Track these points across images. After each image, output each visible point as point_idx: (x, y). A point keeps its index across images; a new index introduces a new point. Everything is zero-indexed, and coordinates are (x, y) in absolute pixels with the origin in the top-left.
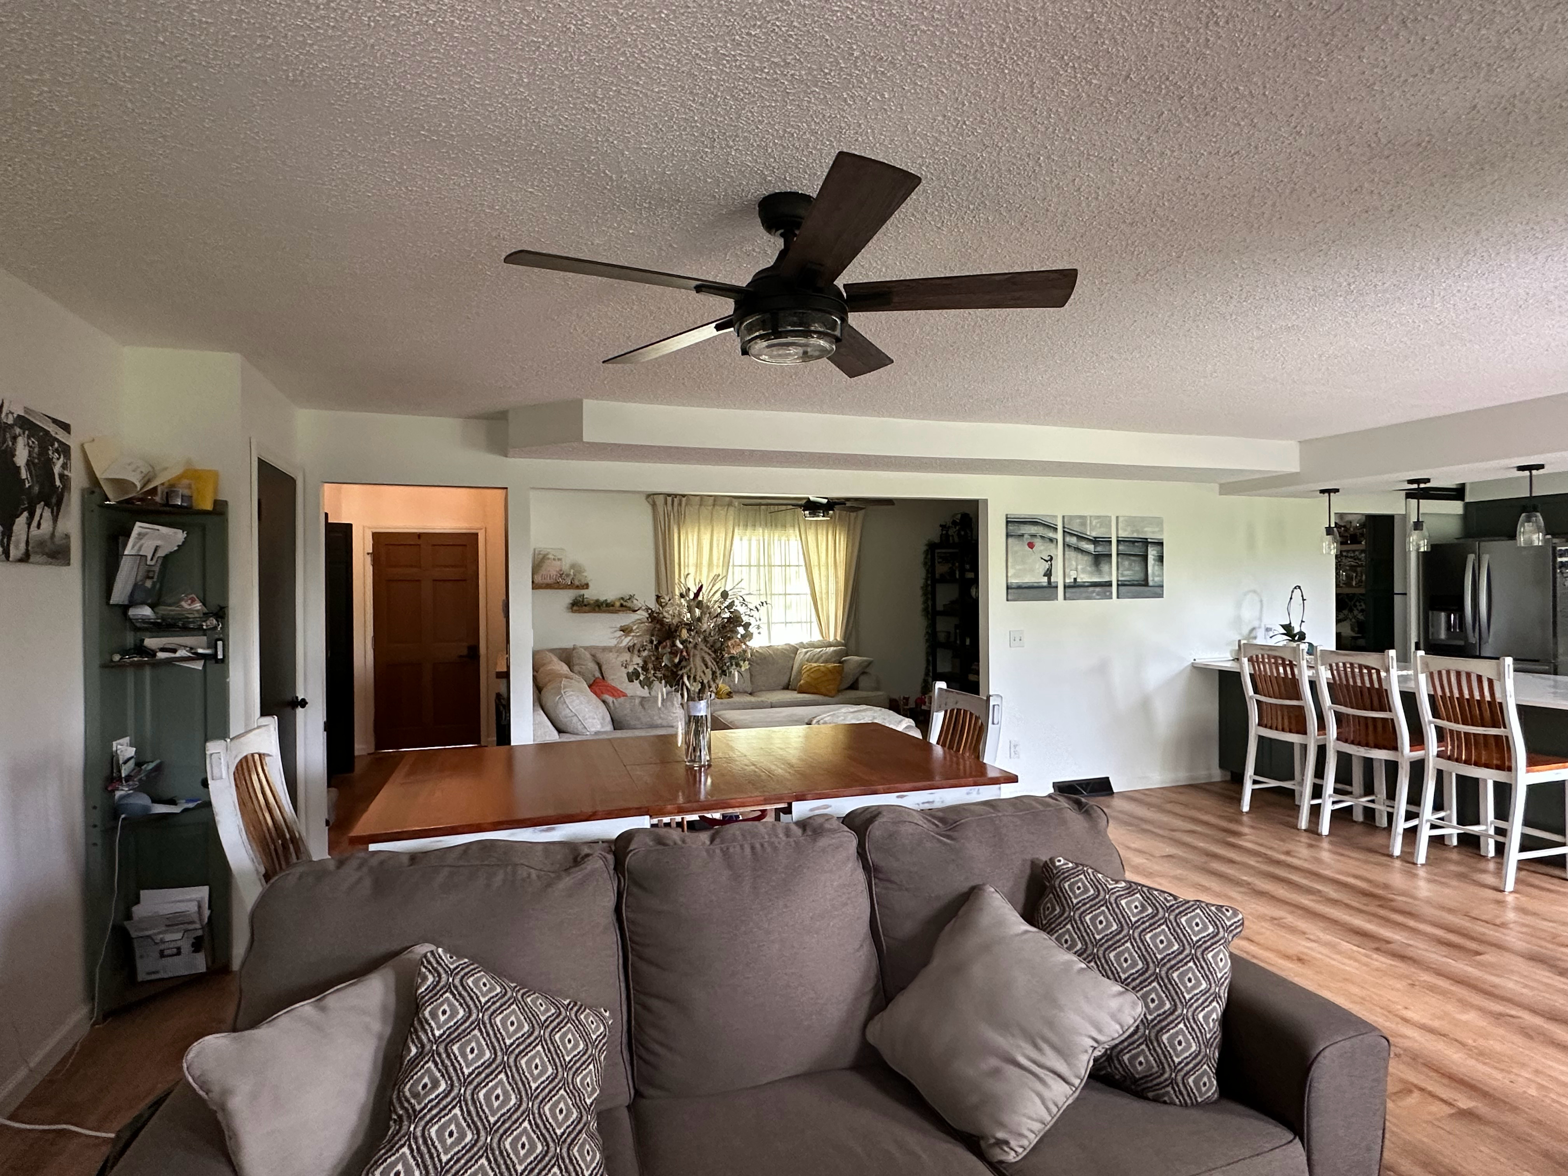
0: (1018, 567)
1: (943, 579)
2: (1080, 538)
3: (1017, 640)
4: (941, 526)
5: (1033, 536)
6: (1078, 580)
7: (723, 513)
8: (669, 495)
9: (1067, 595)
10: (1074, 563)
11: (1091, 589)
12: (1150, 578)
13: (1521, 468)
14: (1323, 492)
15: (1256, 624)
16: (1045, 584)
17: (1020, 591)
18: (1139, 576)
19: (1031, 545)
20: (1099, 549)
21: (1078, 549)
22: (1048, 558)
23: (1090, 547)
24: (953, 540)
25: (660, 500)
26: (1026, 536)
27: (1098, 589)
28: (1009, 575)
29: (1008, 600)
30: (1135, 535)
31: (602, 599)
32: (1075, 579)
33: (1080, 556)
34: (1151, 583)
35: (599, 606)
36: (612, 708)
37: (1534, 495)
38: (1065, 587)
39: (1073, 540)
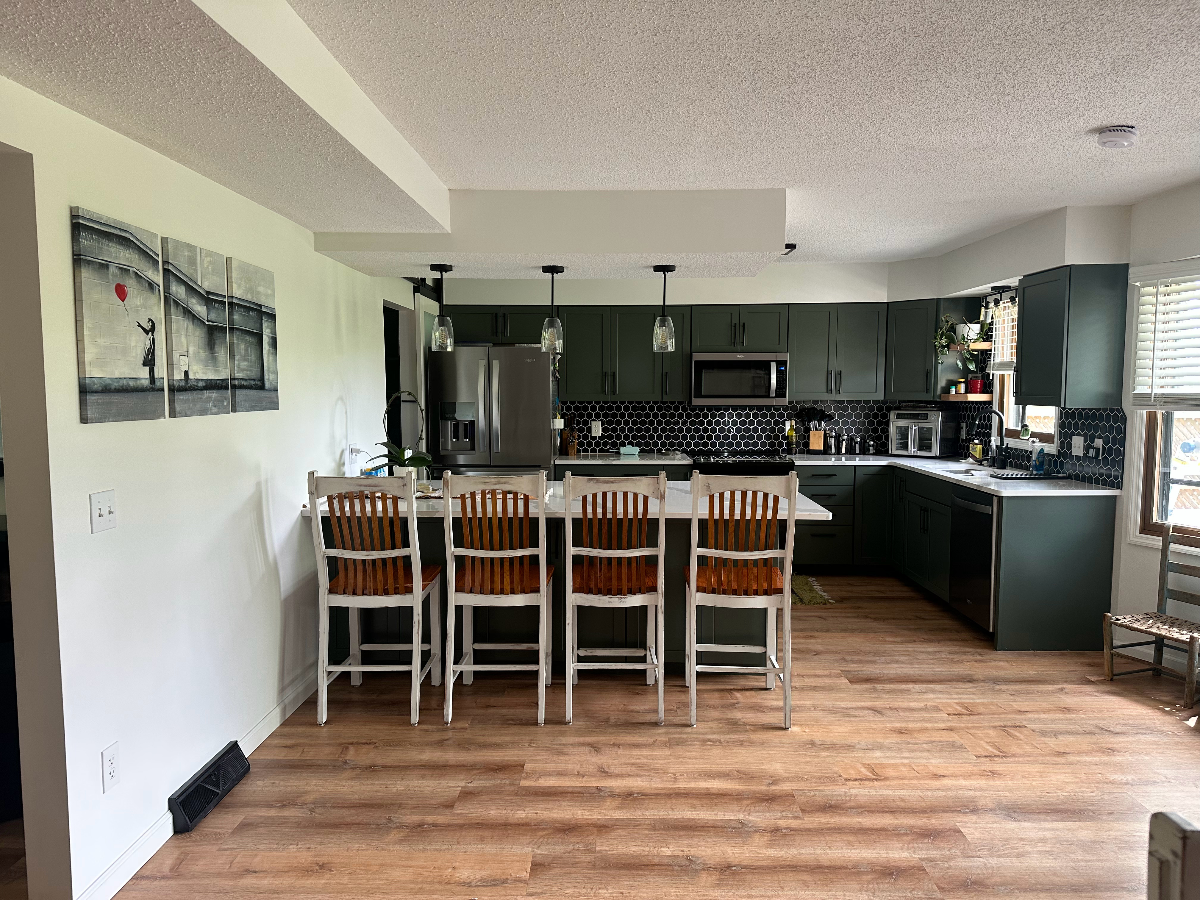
0: (102, 341)
2: (191, 290)
3: (105, 512)
5: (124, 270)
6: (191, 376)
9: (178, 407)
10: (184, 340)
11: (207, 394)
12: (266, 377)
16: (146, 383)
17: (106, 398)
18: (254, 373)
19: (121, 292)
20: (213, 316)
21: (188, 313)
22: (148, 326)
23: (200, 309)
26: (112, 269)
27: (214, 394)
28: (88, 357)
29: (84, 420)
30: (249, 298)
32: (186, 373)
33: (191, 326)
34: (267, 385)
38: (172, 390)
39: (178, 291)
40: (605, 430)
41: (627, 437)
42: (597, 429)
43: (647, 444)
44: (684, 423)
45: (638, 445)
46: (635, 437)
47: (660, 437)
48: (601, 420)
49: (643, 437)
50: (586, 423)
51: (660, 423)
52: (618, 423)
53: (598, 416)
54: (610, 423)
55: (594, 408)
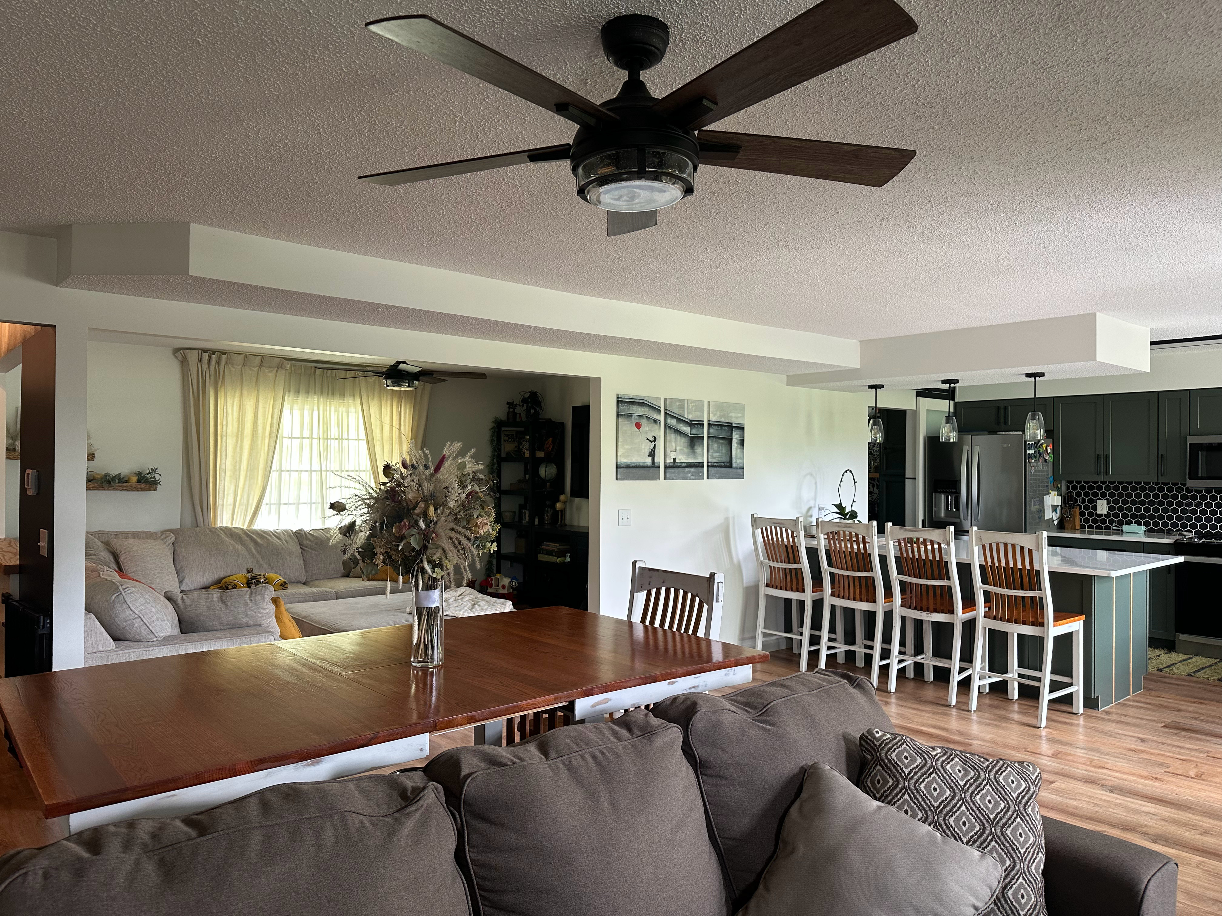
0: (627, 447)
1: (509, 458)
2: (679, 420)
3: (625, 518)
4: (508, 403)
5: (641, 416)
6: (677, 461)
7: (271, 375)
8: (205, 351)
9: (668, 475)
10: (674, 444)
11: (687, 469)
12: (734, 461)
13: (1029, 375)
14: (871, 387)
15: (812, 504)
16: (649, 464)
17: (628, 470)
18: (725, 459)
19: (638, 426)
20: (694, 431)
21: (677, 431)
22: (652, 439)
23: (686, 429)
24: (520, 417)
25: (193, 357)
26: (634, 417)
27: (693, 470)
28: (619, 454)
29: (617, 479)
30: (723, 420)
31: (114, 472)
32: (674, 460)
33: (679, 437)
34: (734, 465)
35: (109, 482)
36: (182, 606)
37: (1037, 396)
38: (666, 467)
39: (672, 422)
40: (1111, 508)
41: (1134, 516)
42: (1102, 507)
43: (1156, 524)
44: (1198, 505)
45: (1146, 524)
46: (1142, 517)
47: (1170, 518)
48: (1107, 499)
49: (1152, 517)
50: (1091, 501)
51: (1170, 504)
52: (1125, 502)
53: (1103, 495)
54: (1116, 502)
55: (1100, 488)
